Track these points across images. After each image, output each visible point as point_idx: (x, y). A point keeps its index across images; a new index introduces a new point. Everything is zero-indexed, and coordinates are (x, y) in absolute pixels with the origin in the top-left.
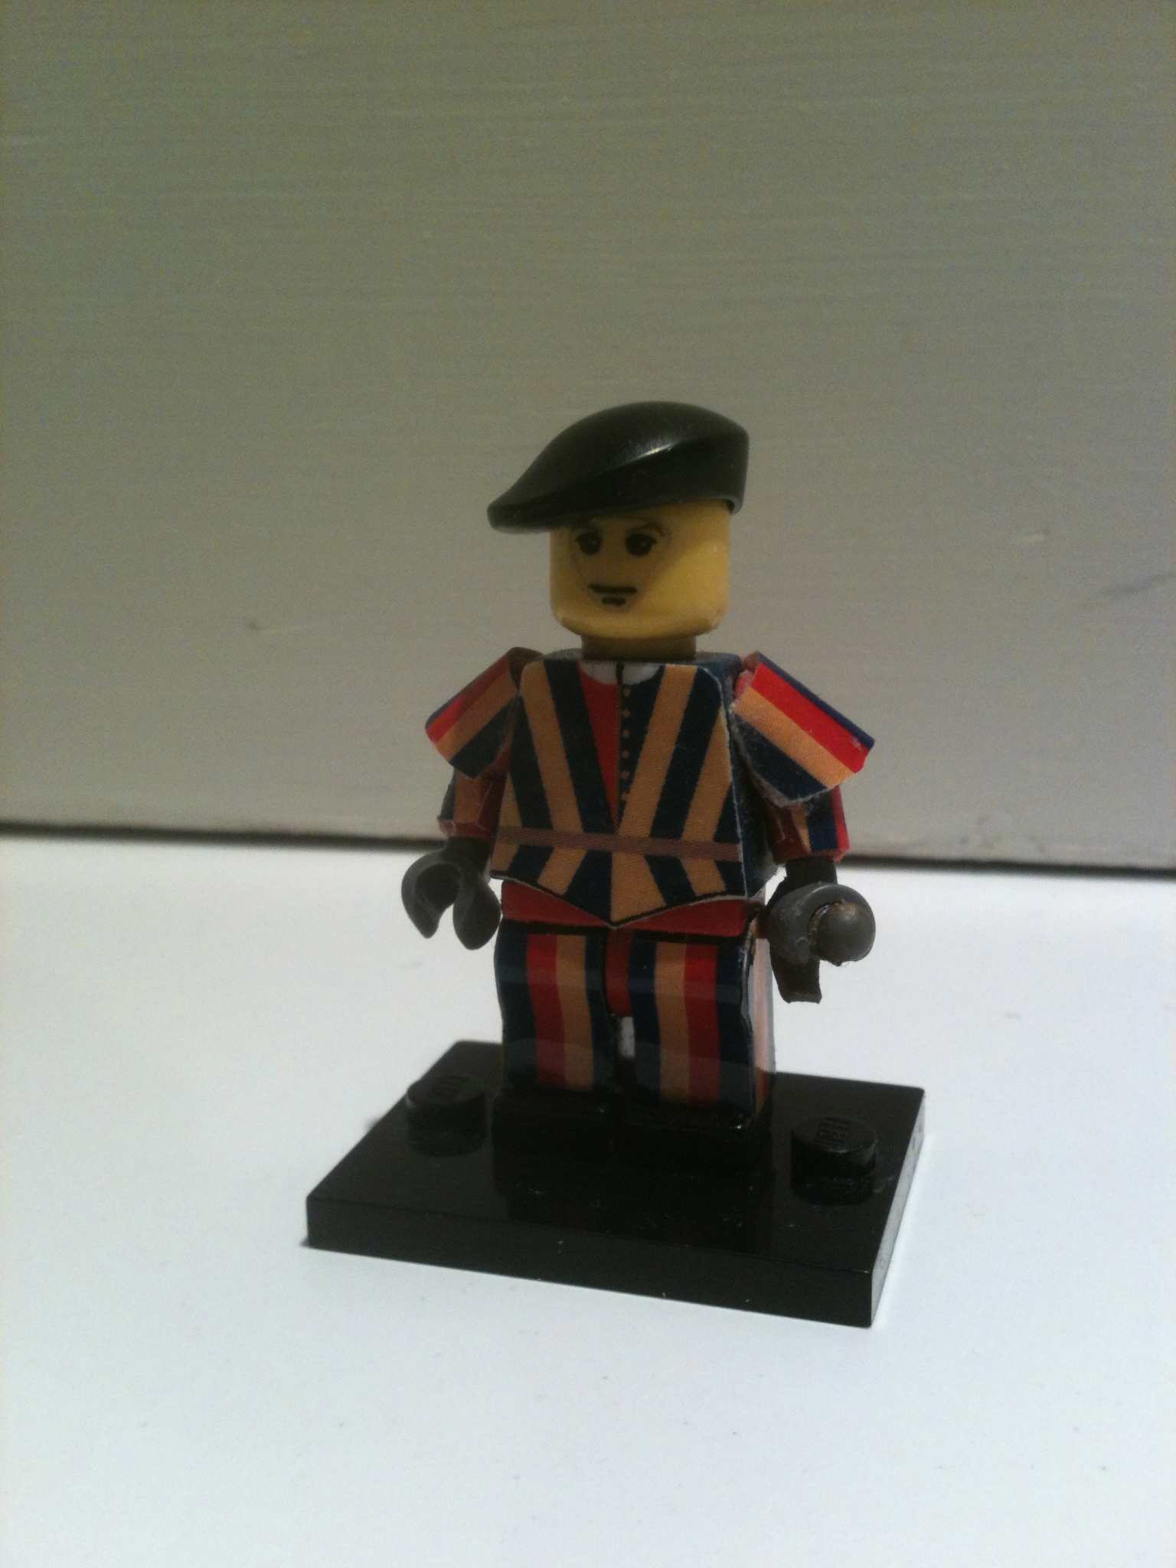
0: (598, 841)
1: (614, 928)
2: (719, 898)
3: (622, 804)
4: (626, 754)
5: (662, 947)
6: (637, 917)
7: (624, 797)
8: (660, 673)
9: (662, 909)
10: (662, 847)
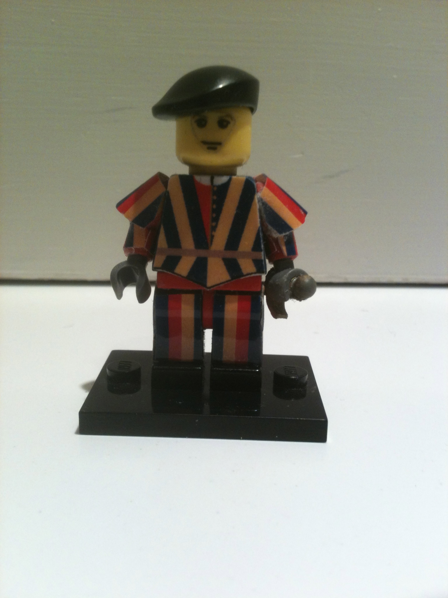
0: (202, 253)
1: (208, 290)
2: (253, 275)
3: (213, 237)
4: (214, 215)
5: (228, 298)
6: (218, 285)
7: (213, 233)
8: (230, 180)
9: (229, 281)
10: (229, 254)
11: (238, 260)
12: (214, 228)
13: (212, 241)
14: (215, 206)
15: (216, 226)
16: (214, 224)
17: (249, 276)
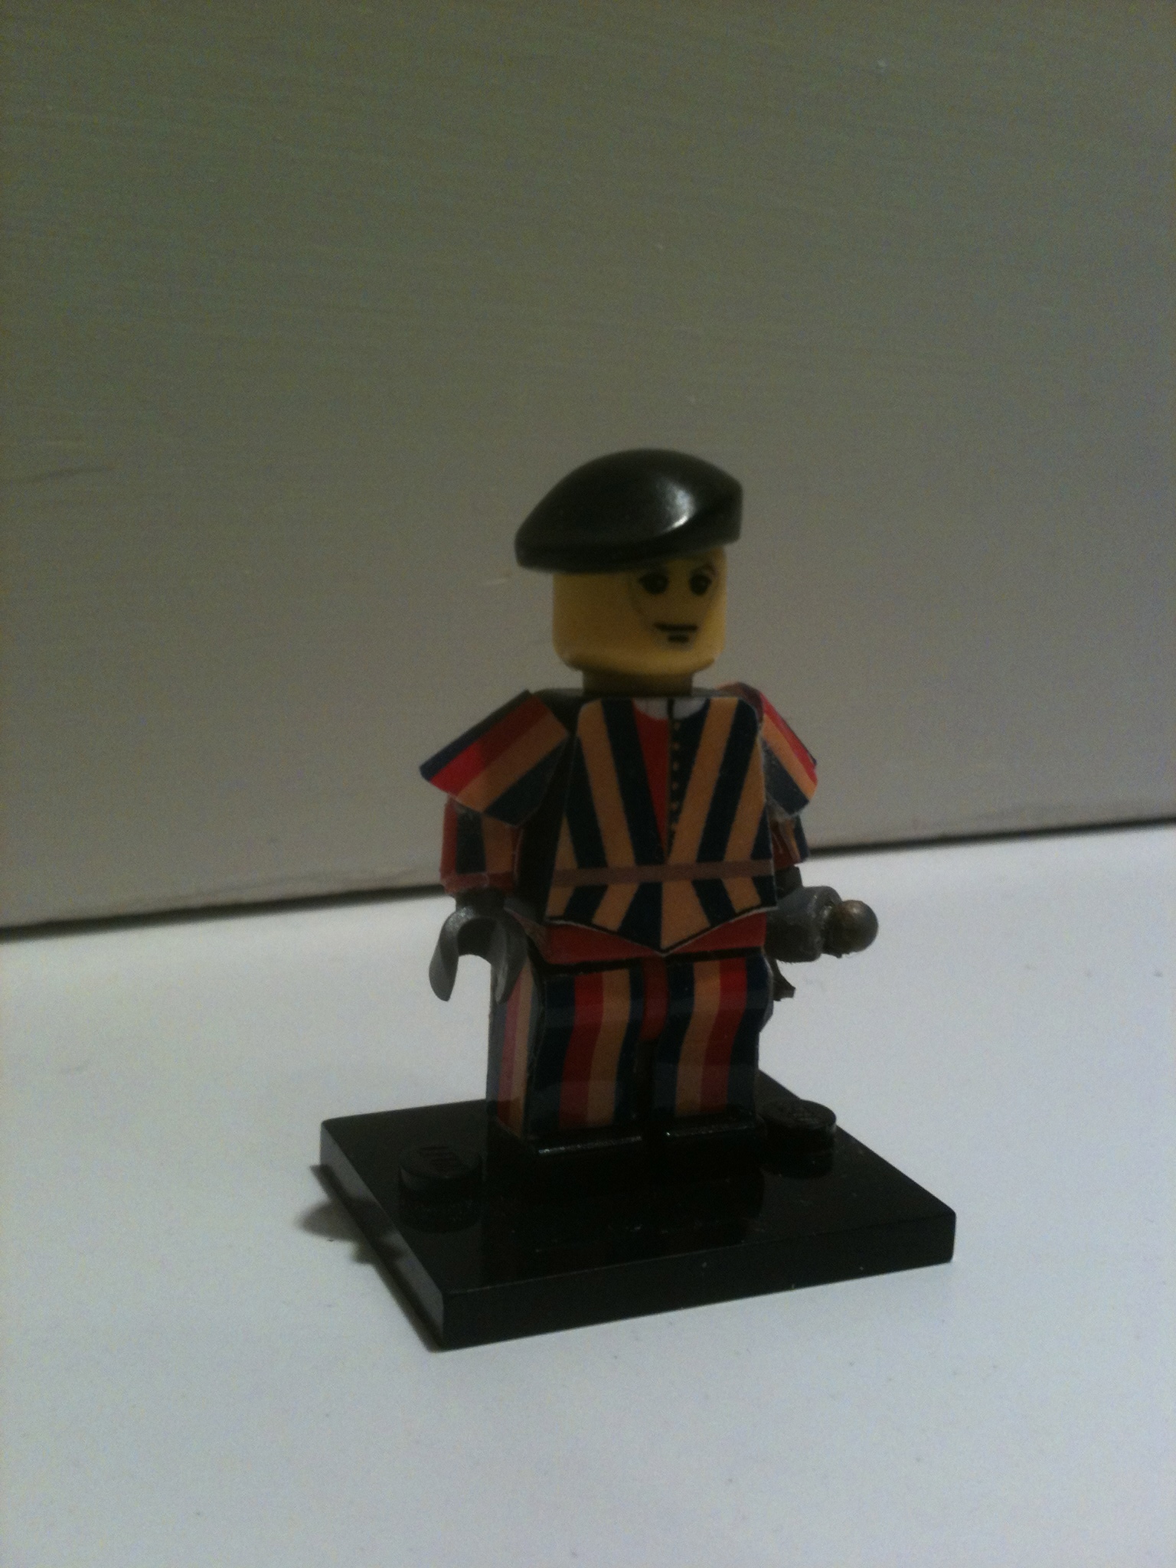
1: (663, 955)
5: (700, 967)
6: (684, 941)
7: (673, 827)
8: (708, 704)
9: (707, 930)
11: (723, 880)
12: (675, 815)
13: (670, 844)
14: (676, 766)
15: (678, 812)
16: (675, 806)
17: (745, 915)
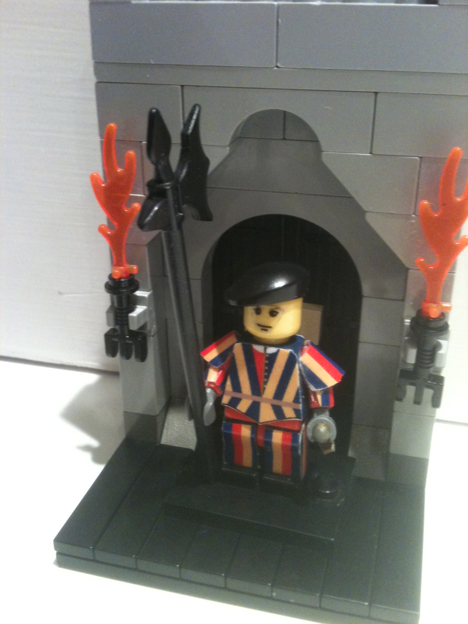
0: (257, 399)
1: (261, 424)
2: (294, 419)
3: (264, 388)
4: (266, 374)
5: (274, 431)
6: (268, 422)
7: (265, 386)
9: (276, 420)
10: (276, 402)
11: (282, 407)
13: (264, 391)
14: (267, 368)
17: (289, 419)
